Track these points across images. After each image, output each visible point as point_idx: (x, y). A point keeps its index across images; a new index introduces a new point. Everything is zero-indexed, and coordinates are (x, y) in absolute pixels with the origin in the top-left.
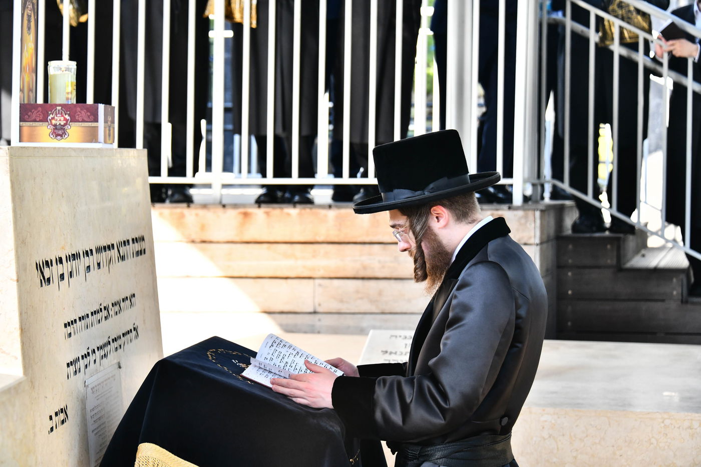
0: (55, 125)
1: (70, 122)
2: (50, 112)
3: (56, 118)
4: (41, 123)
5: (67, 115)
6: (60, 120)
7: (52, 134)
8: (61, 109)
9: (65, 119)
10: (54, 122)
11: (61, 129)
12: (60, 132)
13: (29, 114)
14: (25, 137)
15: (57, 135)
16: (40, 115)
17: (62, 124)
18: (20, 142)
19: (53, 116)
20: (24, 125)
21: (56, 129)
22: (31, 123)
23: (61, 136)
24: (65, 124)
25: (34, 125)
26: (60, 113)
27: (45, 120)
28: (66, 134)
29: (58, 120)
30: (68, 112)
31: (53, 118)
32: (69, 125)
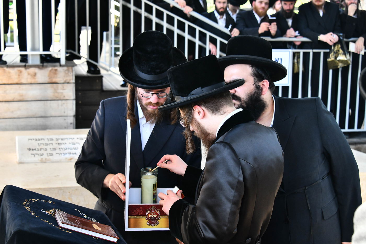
0: (151, 217)
1: (160, 215)
2: (147, 210)
3: (151, 213)
4: (142, 216)
5: (158, 212)
6: (154, 214)
7: (149, 223)
8: (155, 208)
9: (157, 214)
10: (150, 215)
11: (155, 219)
12: (154, 222)
13: (134, 211)
14: (132, 225)
15: (152, 223)
16: (141, 211)
17: (155, 217)
18: (128, 228)
19: (149, 212)
20: (131, 217)
21: (151, 219)
22: (136, 216)
23: (154, 224)
24: (157, 217)
25: (137, 217)
26: (154, 210)
27: (144, 214)
28: (157, 223)
29: (153, 214)
30: (159, 210)
31: (149, 213)
32: (159, 217)
